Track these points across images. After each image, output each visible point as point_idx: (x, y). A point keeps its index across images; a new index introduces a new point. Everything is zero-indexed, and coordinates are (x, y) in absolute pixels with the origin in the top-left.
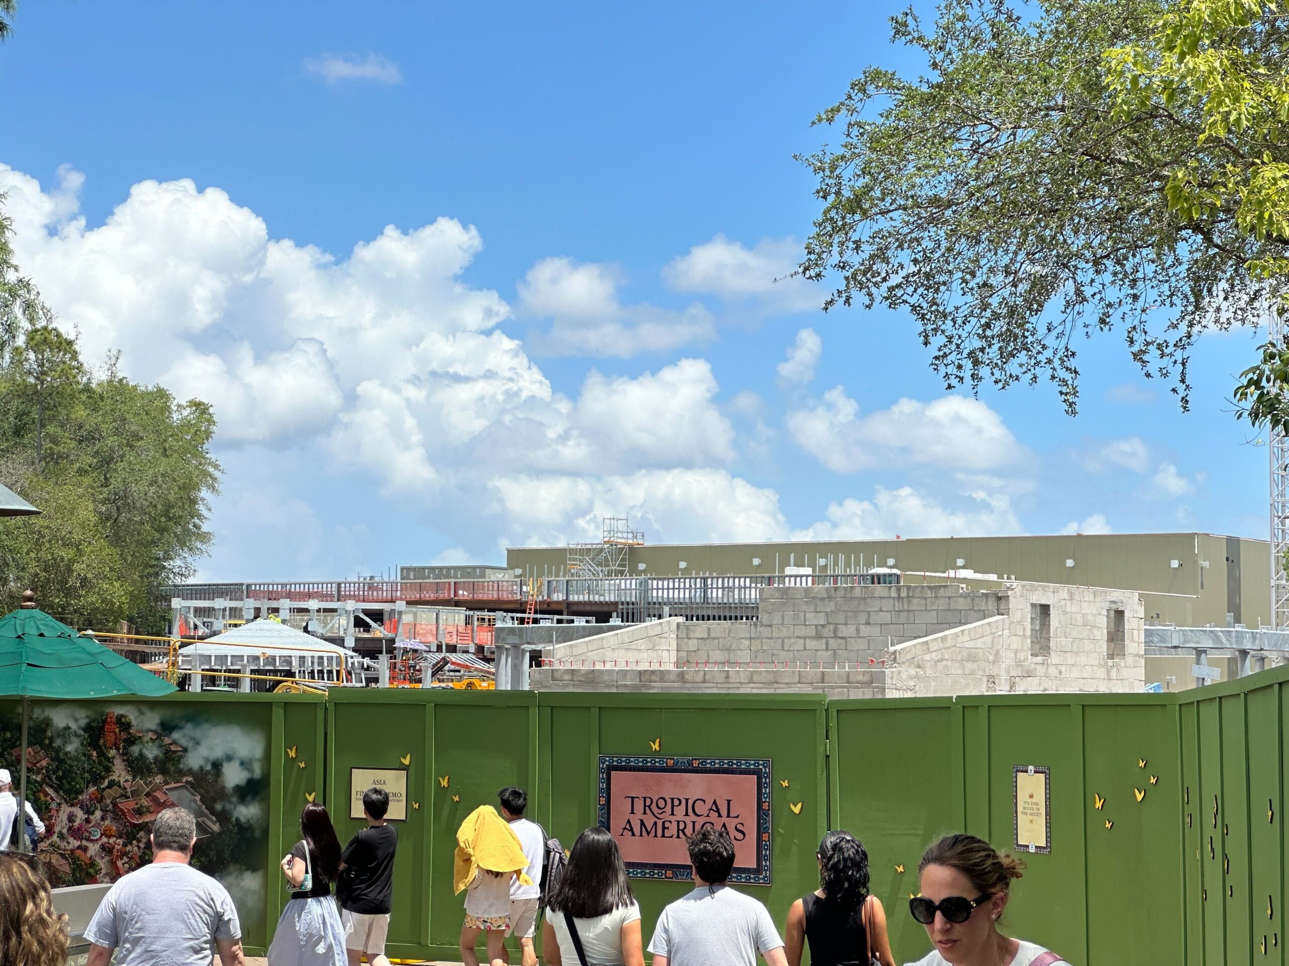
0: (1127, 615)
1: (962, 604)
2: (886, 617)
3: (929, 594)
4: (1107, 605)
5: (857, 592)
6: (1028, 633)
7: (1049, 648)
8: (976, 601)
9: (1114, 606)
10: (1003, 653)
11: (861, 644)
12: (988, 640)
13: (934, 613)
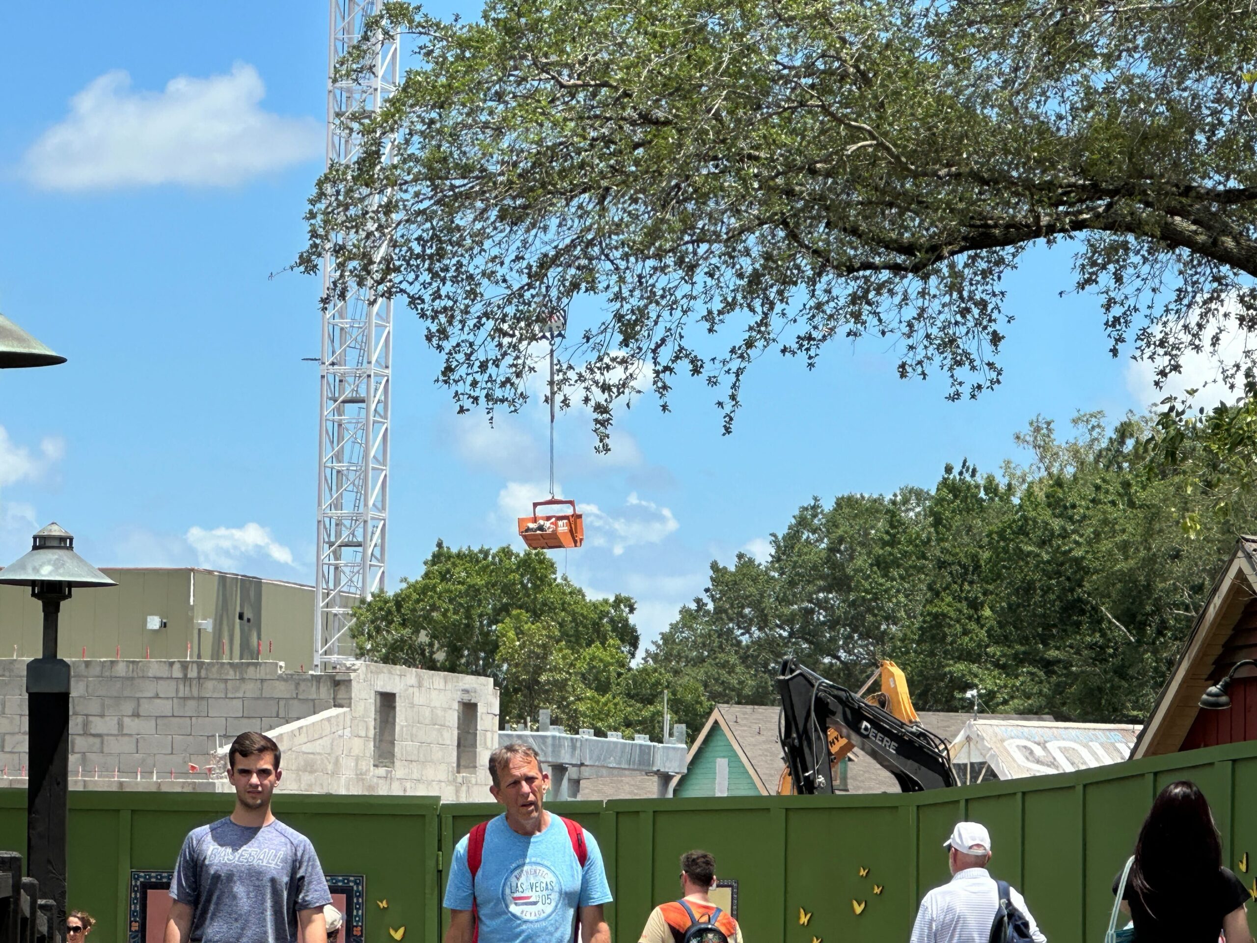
0: (481, 709)
1: (282, 690)
2: (165, 707)
3: (231, 675)
4: (458, 696)
5: (121, 669)
6: (372, 733)
7: (392, 755)
8: (303, 686)
9: (466, 698)
10: (343, 761)
11: (125, 745)
12: (326, 741)
13: (238, 704)
